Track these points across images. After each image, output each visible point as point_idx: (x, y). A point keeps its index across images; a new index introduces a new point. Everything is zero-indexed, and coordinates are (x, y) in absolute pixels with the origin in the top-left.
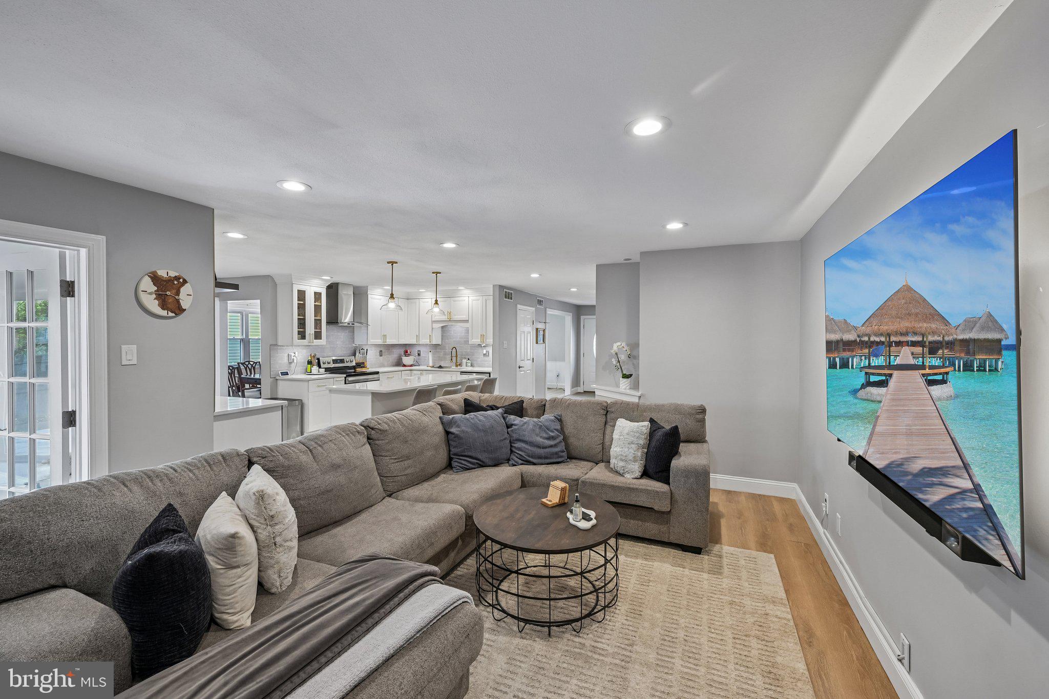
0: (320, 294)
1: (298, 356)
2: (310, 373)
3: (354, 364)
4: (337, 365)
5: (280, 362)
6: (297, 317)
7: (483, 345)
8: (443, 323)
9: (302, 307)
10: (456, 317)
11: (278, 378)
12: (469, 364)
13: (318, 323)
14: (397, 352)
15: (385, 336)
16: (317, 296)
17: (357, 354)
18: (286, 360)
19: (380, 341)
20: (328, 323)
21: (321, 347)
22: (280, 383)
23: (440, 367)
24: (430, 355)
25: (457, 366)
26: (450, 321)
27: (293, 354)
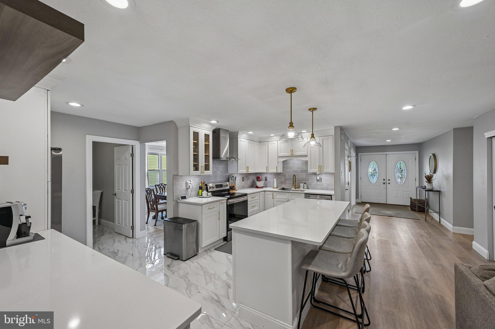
0: (209, 135)
1: (193, 183)
2: (201, 196)
3: (228, 188)
4: (218, 189)
5: (180, 188)
6: (193, 153)
7: (317, 174)
8: (285, 158)
9: (196, 145)
10: (297, 153)
11: (179, 201)
12: (306, 187)
13: (207, 157)
14: (252, 178)
15: (248, 167)
16: (207, 136)
17: (230, 180)
18: (184, 187)
19: (245, 171)
20: (214, 158)
21: (208, 176)
22: (181, 205)
23: (283, 189)
24: (275, 179)
25: (295, 188)
26: (292, 156)
27: (189, 182)
